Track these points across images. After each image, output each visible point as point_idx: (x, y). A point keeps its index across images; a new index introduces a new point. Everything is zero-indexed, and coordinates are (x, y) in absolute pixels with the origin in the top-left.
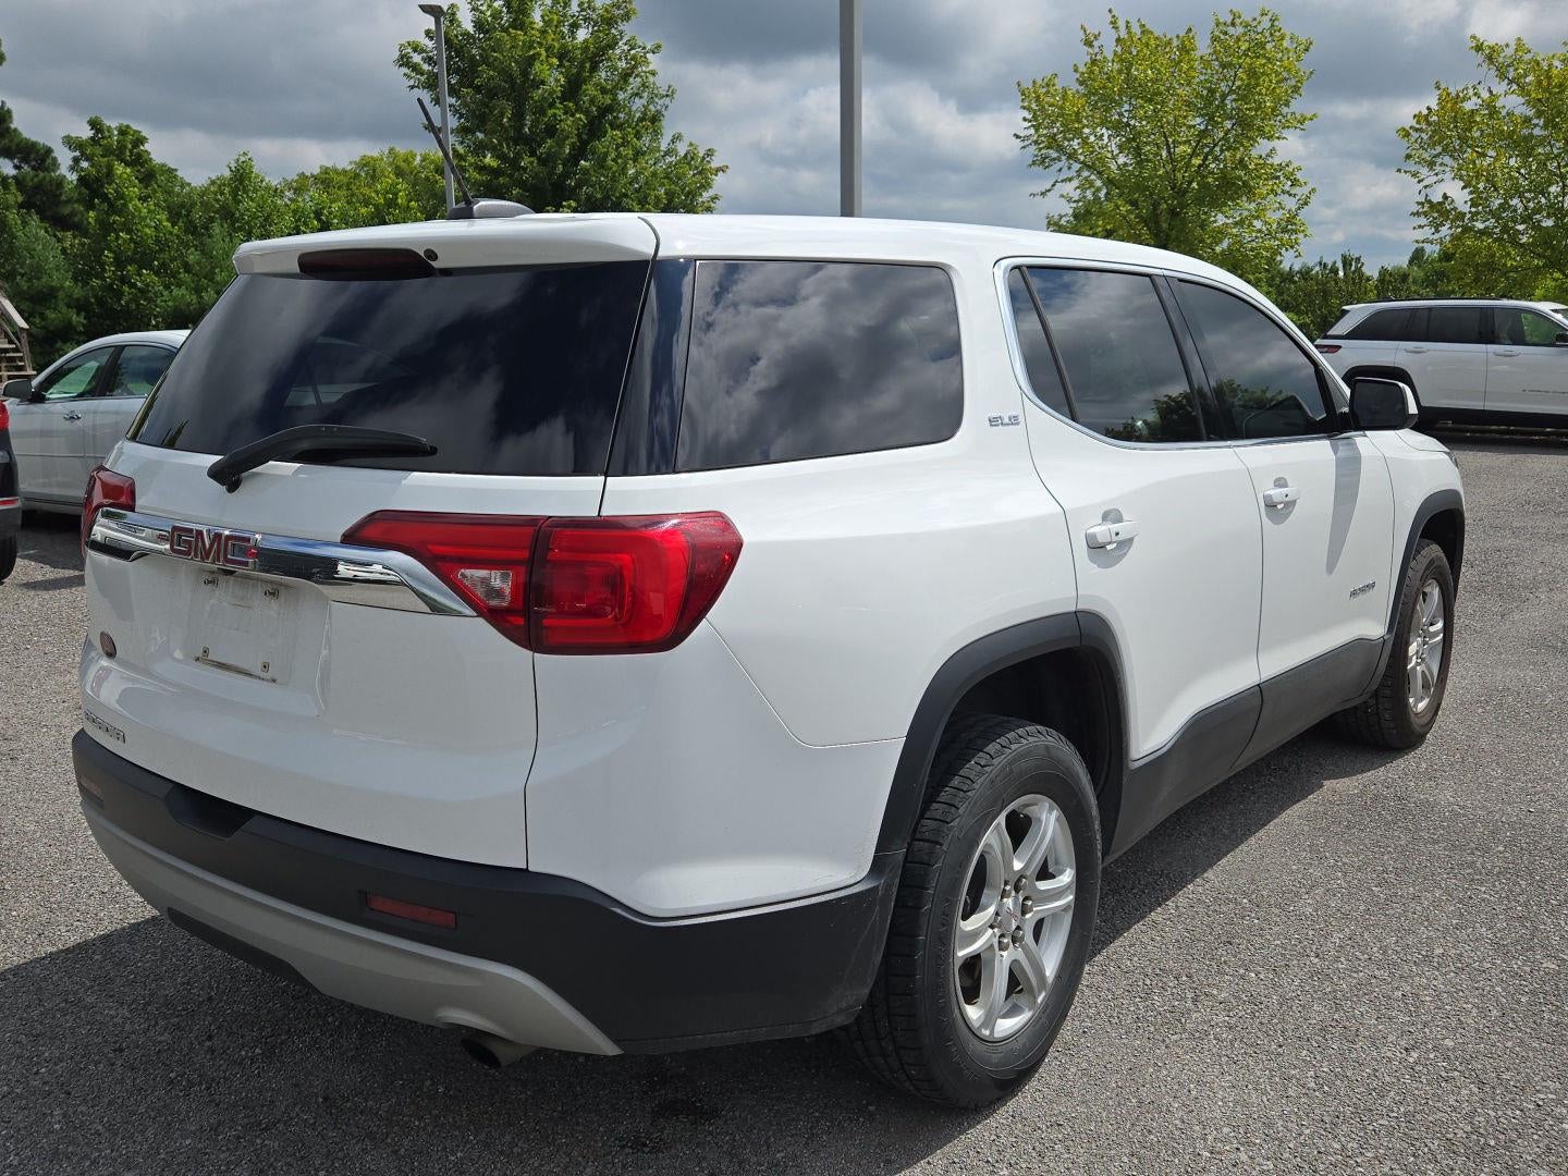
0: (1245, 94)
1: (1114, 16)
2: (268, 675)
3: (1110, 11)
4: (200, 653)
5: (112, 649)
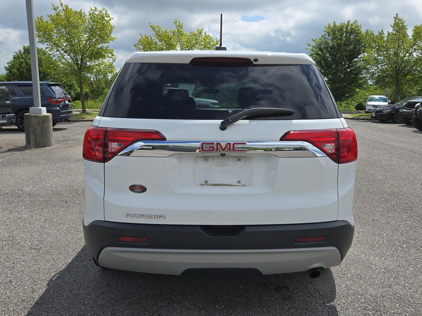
0: (101, 30)
1: (62, 3)
2: (241, 184)
3: (60, 1)
4: (203, 183)
5: (143, 189)
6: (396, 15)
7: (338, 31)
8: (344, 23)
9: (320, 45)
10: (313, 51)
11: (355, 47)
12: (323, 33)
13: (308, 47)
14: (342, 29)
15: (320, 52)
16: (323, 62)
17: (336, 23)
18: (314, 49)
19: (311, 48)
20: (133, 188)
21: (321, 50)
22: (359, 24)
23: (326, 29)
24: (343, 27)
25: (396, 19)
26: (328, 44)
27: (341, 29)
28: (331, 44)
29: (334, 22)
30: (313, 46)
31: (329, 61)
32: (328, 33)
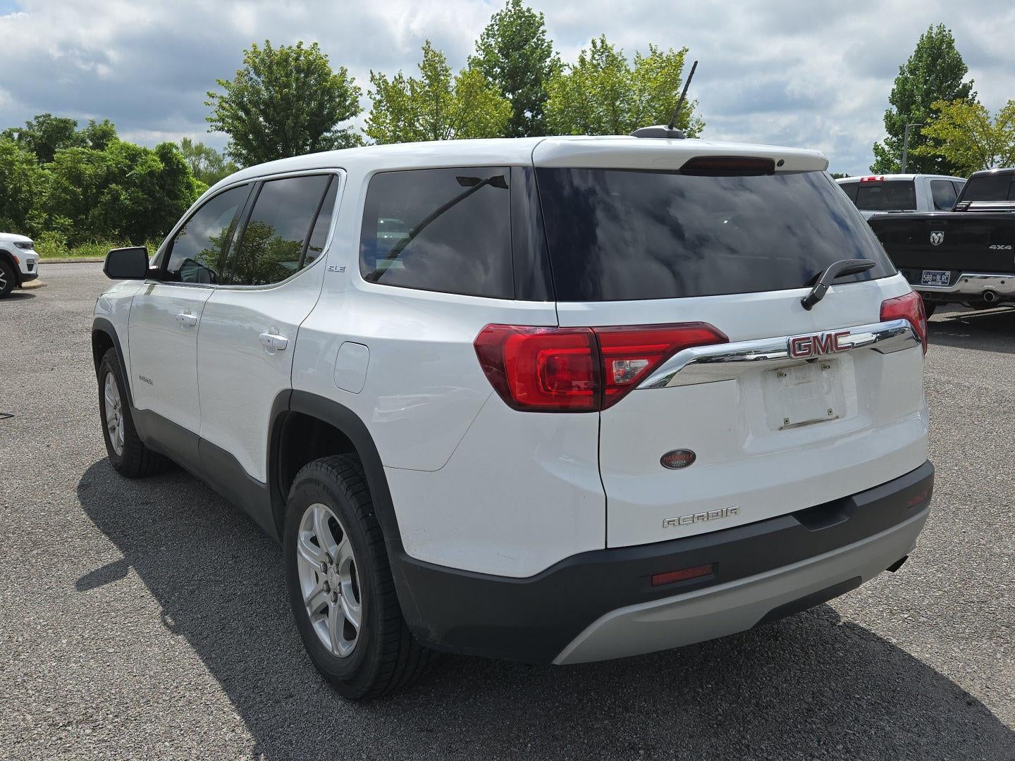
2: (834, 416)
4: (783, 424)
5: (688, 458)
6: (427, 44)
7: (278, 64)
8: (290, 48)
9: (239, 94)
10: (224, 109)
11: (321, 106)
12: (242, 67)
13: (210, 100)
14: (286, 60)
15: (241, 114)
16: (251, 137)
17: (271, 46)
18: (226, 106)
19: (216, 101)
20: (669, 460)
21: (242, 106)
22: (322, 53)
23: (248, 57)
24: (288, 55)
25: (426, 53)
26: (258, 92)
27: (284, 61)
28: (265, 95)
29: (267, 41)
30: (221, 97)
31: (268, 135)
32: (255, 68)
